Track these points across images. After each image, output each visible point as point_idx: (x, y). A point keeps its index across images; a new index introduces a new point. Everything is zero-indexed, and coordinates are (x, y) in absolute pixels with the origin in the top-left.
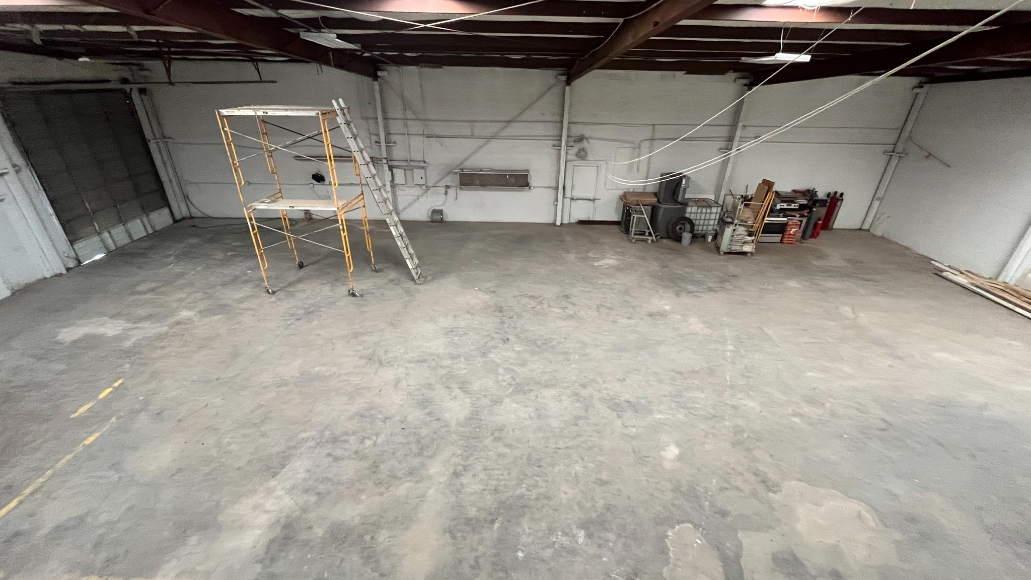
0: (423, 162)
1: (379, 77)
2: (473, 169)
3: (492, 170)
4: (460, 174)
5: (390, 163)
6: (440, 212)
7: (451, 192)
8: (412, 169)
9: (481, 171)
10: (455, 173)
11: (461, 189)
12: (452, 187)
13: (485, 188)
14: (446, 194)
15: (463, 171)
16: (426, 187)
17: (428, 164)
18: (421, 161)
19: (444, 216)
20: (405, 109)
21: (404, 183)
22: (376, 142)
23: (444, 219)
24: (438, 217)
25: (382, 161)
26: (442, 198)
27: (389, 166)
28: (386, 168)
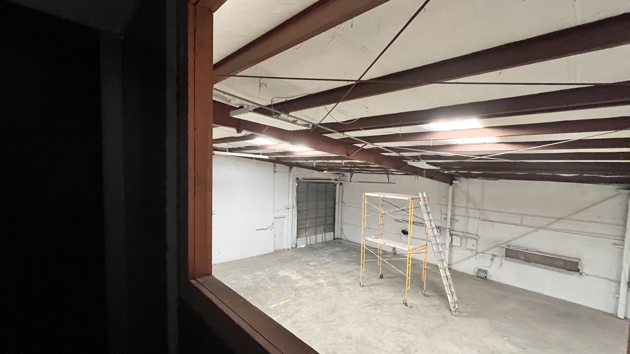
0: (476, 235)
1: (454, 184)
2: (519, 248)
3: (537, 252)
4: (506, 248)
5: (451, 232)
6: (486, 272)
7: (497, 260)
8: (467, 238)
9: (527, 250)
10: (503, 247)
11: (506, 259)
12: (498, 256)
13: (530, 264)
14: (491, 260)
15: (509, 247)
16: (477, 252)
17: (480, 238)
18: (475, 235)
19: (488, 274)
20: (468, 202)
21: (459, 246)
22: (445, 219)
23: (488, 277)
24: (483, 275)
25: (446, 229)
26: (488, 263)
27: (450, 234)
28: (448, 234)
